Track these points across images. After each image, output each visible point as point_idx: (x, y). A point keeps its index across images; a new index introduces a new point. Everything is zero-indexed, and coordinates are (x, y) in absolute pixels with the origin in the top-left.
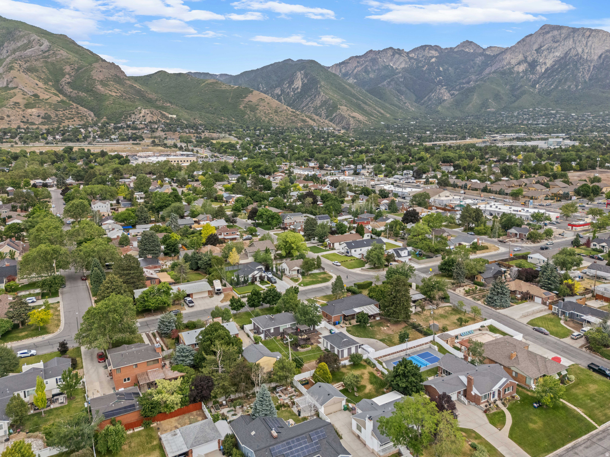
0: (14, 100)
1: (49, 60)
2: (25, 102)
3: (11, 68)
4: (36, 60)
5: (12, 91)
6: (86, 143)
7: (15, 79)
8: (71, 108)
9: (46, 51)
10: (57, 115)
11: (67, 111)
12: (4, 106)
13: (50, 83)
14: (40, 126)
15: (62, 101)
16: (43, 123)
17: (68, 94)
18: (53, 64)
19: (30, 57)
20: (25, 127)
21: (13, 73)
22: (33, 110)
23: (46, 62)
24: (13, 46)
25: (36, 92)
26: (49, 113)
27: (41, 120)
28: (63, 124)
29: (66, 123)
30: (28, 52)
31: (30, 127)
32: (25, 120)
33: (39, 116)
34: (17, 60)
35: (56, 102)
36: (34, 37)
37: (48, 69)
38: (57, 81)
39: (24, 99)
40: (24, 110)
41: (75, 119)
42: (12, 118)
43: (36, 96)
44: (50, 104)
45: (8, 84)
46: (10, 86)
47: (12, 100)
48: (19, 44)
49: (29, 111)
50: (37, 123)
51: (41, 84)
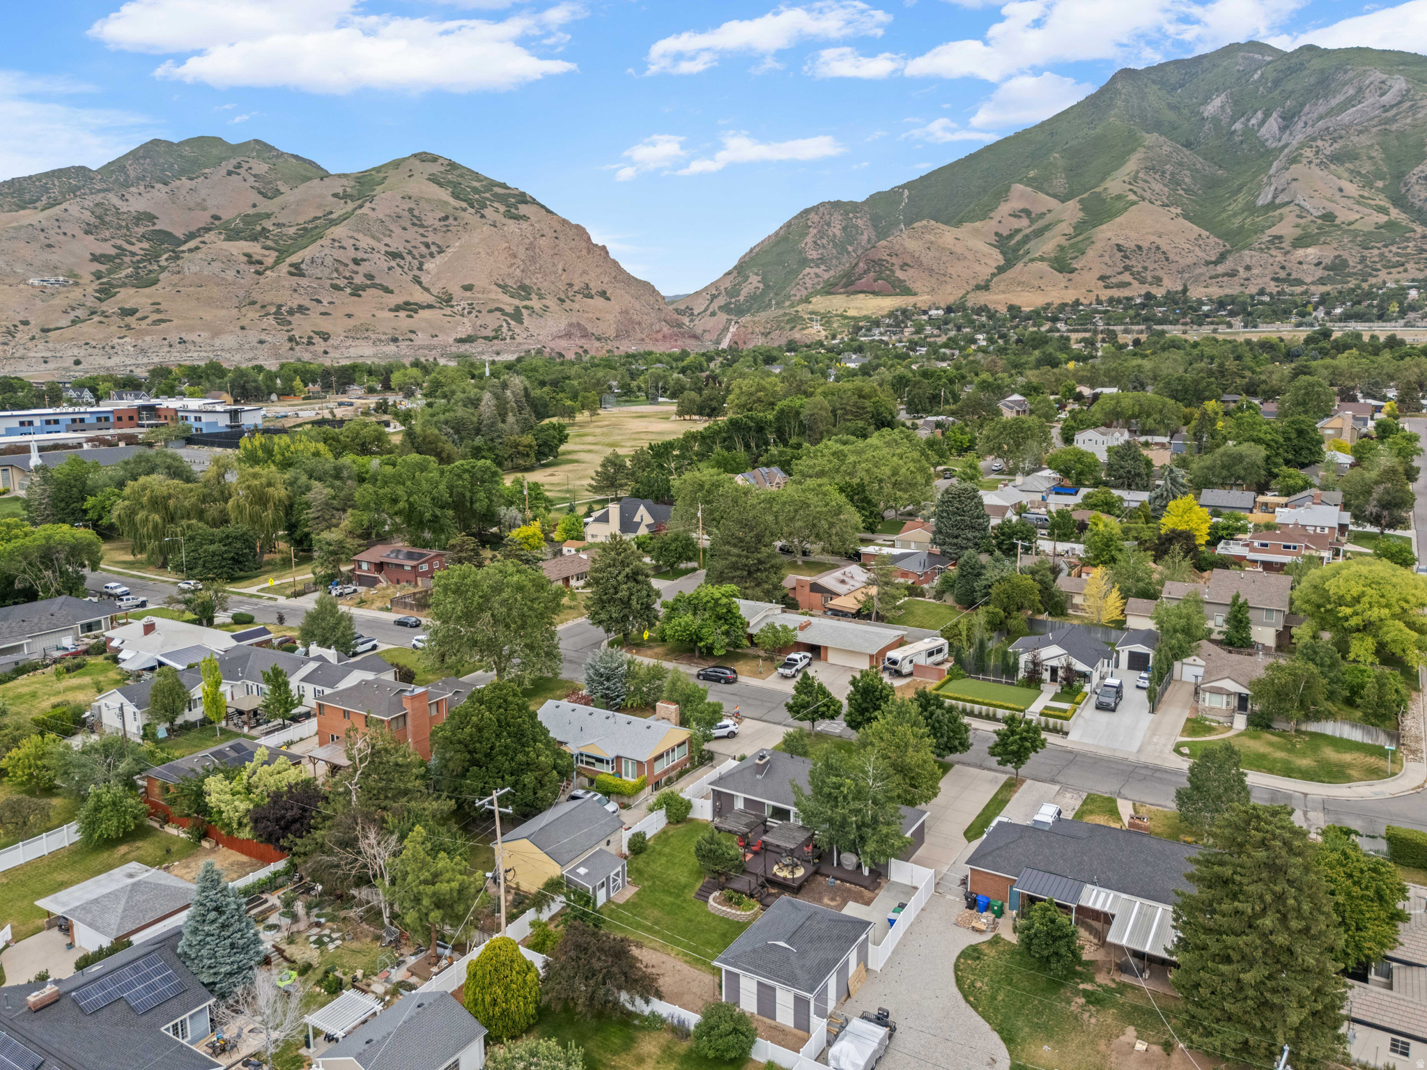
0: (1274, 231)
1: (1394, 127)
2: (1299, 232)
3: (1294, 160)
4: (1360, 132)
5: (1278, 212)
6: (1402, 322)
7: (1294, 184)
8: (1408, 240)
9: (1392, 107)
10: (1363, 259)
11: (1394, 249)
12: (1248, 246)
13: (1380, 184)
14: (1313, 288)
15: (1390, 225)
16: (1321, 281)
17: (1418, 204)
18: (1402, 134)
19: (1347, 127)
20: (1275, 290)
21: (1296, 169)
22: (1310, 250)
23: (1386, 132)
24: (1322, 109)
25: (1331, 207)
26: (1345, 255)
27: (1320, 273)
28: (1373, 281)
29: (1383, 275)
30: (1345, 117)
31: (1288, 289)
32: (1282, 274)
33: (1319, 264)
34: (1314, 139)
35: (1372, 229)
36: (1377, 75)
37: (1385, 150)
38: (1400, 176)
39: (1297, 226)
40: (1287, 253)
41: (1408, 266)
42: (1255, 271)
43: (1329, 217)
44: (1355, 234)
45: (1275, 197)
46: (1277, 201)
47: (1268, 232)
48: (1334, 102)
49: (1300, 253)
50: (1308, 280)
51: (1352, 189)
